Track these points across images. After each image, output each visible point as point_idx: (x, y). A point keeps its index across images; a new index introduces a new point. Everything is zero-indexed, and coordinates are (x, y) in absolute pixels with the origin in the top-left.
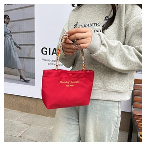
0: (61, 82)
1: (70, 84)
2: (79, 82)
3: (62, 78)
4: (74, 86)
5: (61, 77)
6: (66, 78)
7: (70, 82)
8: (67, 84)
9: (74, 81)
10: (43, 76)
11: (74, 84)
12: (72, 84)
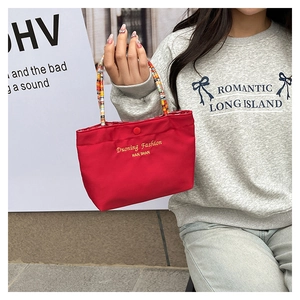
0: (119, 150)
1: (140, 151)
2: (160, 142)
3: (119, 141)
4: (151, 154)
5: (116, 139)
6: (129, 139)
7: (140, 147)
8: (134, 152)
9: (148, 142)
10: (78, 145)
11: (150, 149)
12: (145, 150)
